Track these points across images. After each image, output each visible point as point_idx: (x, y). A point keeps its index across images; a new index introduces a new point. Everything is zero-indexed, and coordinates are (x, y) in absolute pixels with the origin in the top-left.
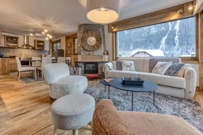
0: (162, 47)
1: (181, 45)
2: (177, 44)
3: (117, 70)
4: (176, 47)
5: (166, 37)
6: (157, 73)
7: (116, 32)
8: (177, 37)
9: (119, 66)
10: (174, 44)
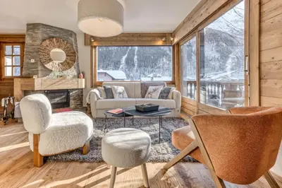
0: (122, 68)
1: (140, 66)
2: (136, 65)
3: (107, 98)
4: (135, 68)
5: (126, 56)
6: (151, 98)
7: (95, 47)
8: (136, 57)
9: (109, 93)
10: (134, 65)
